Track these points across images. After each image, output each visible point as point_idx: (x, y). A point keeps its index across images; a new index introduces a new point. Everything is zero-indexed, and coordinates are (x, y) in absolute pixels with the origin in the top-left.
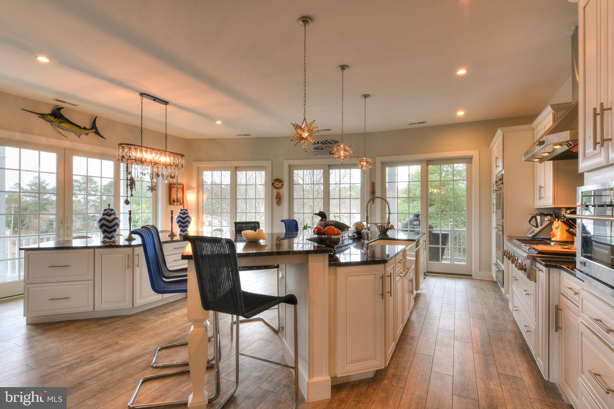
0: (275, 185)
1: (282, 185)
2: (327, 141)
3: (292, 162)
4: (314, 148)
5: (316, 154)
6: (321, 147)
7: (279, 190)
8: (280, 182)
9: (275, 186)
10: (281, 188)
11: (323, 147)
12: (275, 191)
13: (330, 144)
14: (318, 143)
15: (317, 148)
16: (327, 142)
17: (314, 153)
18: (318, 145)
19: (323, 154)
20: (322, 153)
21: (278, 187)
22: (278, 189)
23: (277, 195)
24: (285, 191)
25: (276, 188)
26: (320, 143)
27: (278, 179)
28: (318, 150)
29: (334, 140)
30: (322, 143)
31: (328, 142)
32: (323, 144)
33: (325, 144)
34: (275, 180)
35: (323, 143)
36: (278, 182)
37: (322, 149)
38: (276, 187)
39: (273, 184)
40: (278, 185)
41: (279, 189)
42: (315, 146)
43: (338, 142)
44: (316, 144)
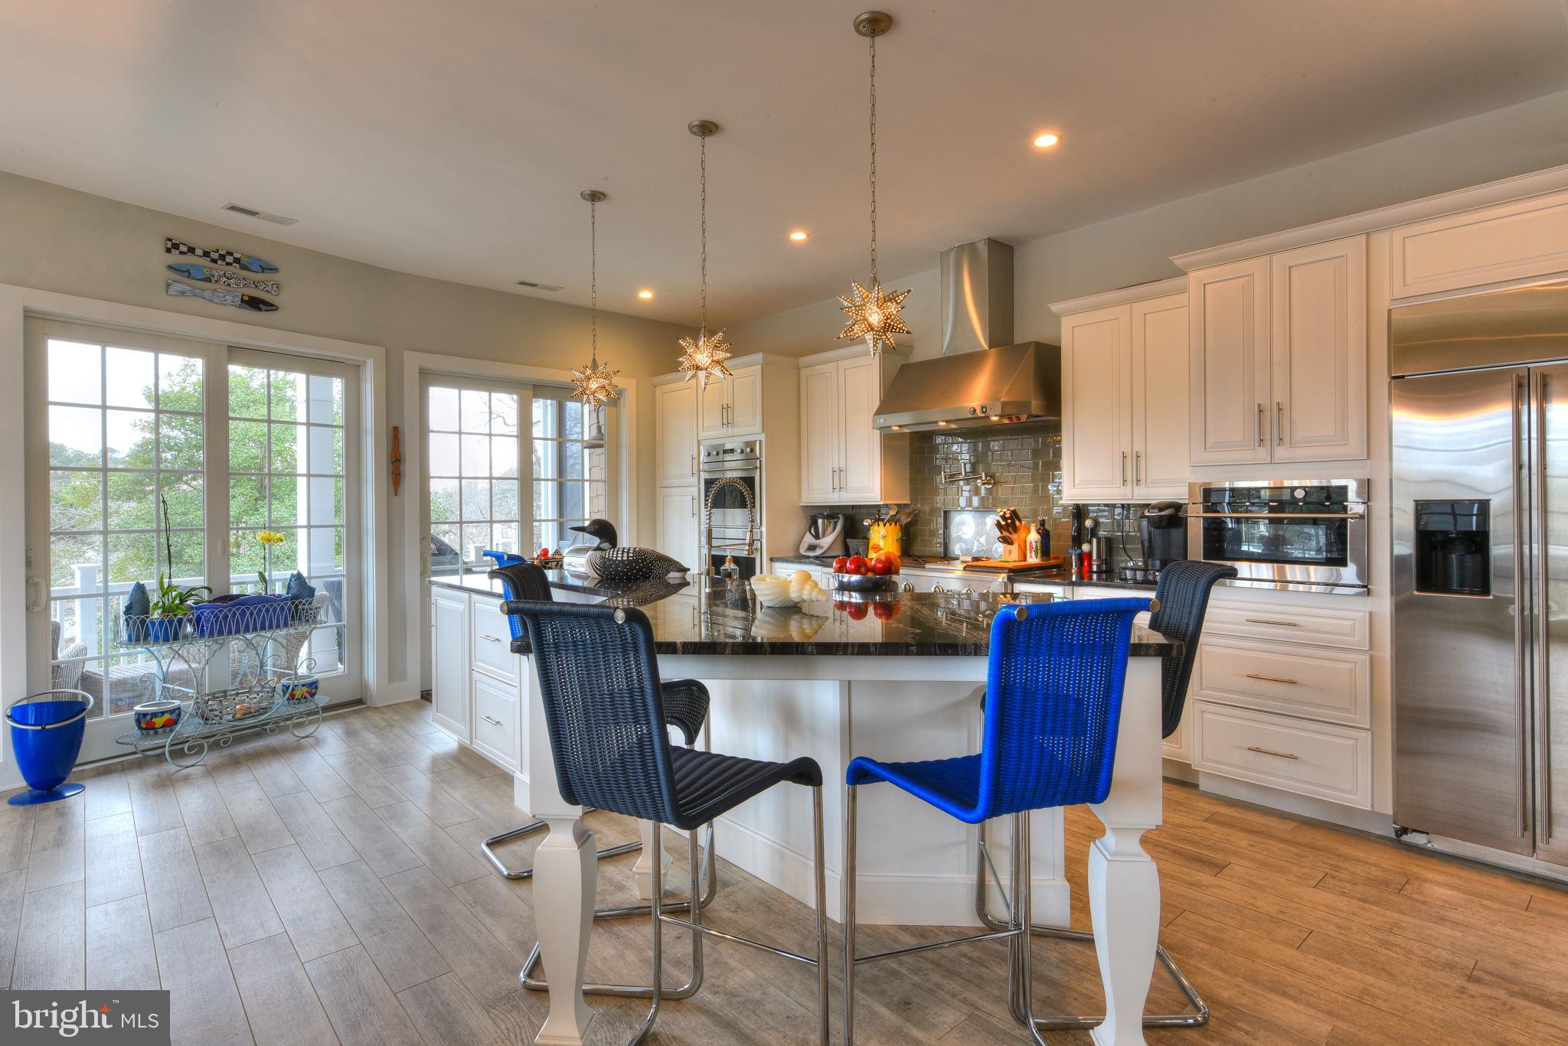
2: (230, 254)
4: (170, 267)
5: (183, 293)
6: (207, 274)
11: (216, 274)
13: (244, 267)
14: (192, 250)
15: (188, 271)
16: (229, 259)
17: (168, 286)
18: (189, 259)
19: (212, 301)
20: (208, 294)
26: (199, 252)
28: (188, 277)
29: (259, 260)
30: (206, 254)
31: (237, 261)
32: (214, 261)
33: (219, 262)
35: (215, 256)
37: (208, 280)
42: (175, 258)
43: (275, 270)
44: (181, 253)
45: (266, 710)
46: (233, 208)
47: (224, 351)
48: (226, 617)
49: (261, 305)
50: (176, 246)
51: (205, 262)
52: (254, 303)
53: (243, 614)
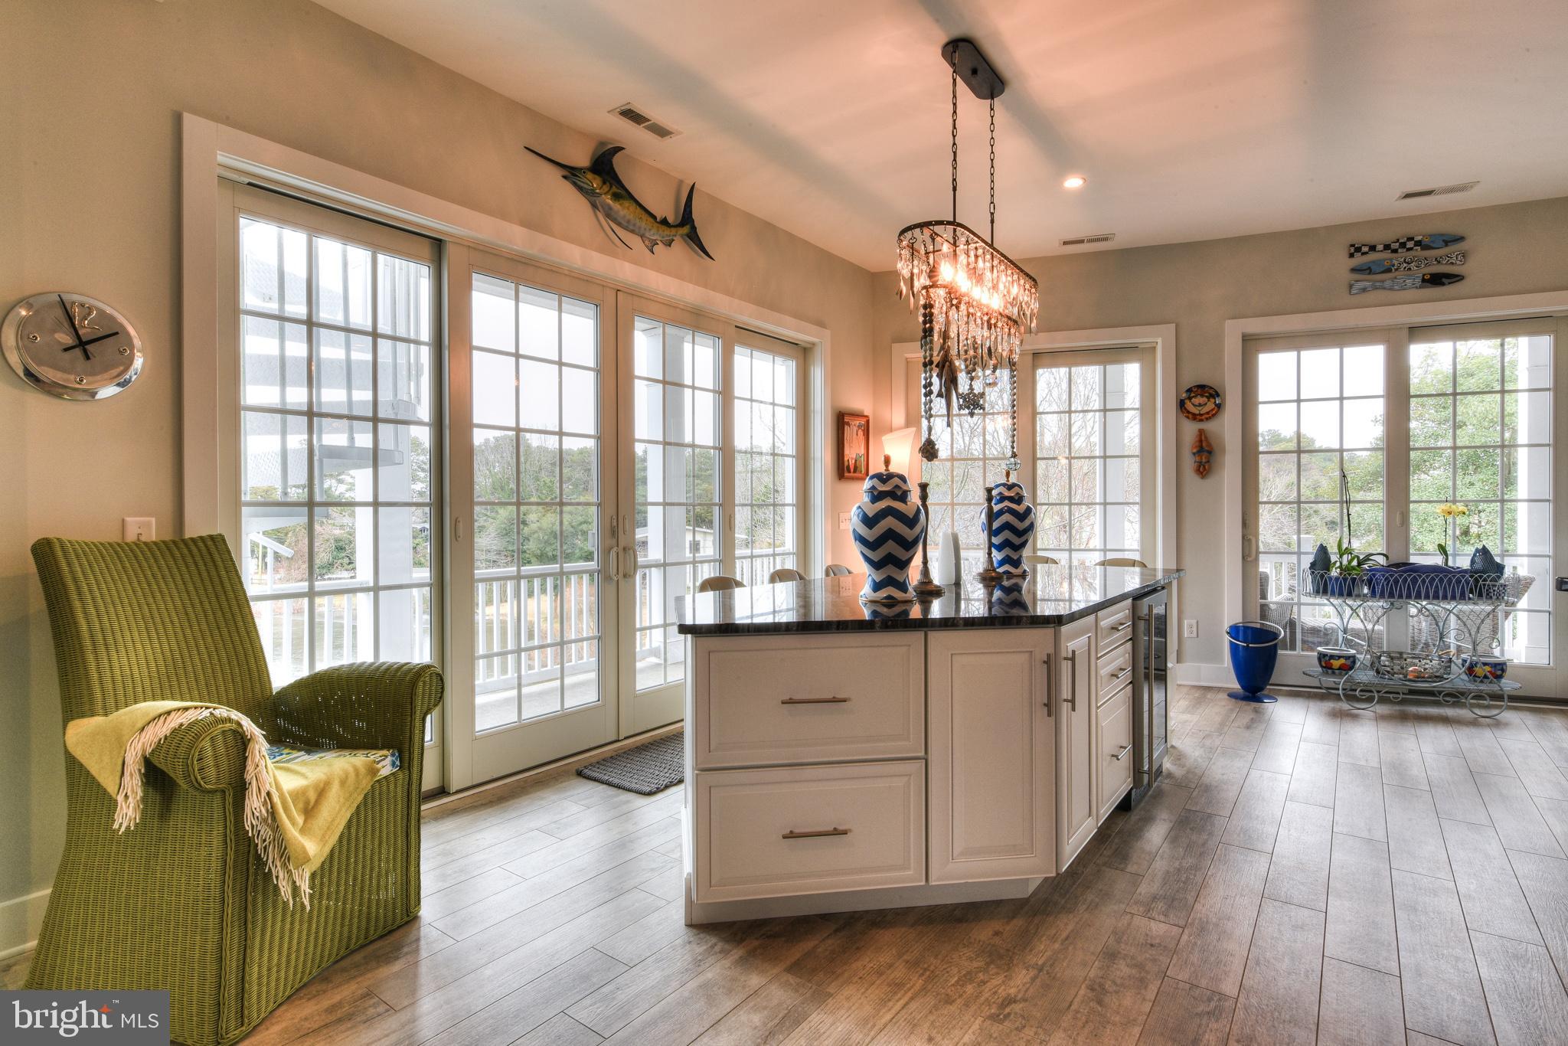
0: (1189, 405)
1: (1219, 406)
2: (1411, 239)
3: (1255, 326)
4: (1354, 270)
5: (1364, 290)
6: (1387, 264)
7: (1205, 426)
8: (1208, 398)
9: (1188, 412)
10: (1211, 415)
11: (1396, 263)
12: (1191, 429)
13: (1426, 247)
14: (1373, 248)
15: (1370, 268)
16: (1410, 244)
17: (1351, 286)
18: (1373, 256)
19: (1391, 289)
20: (1388, 284)
21: (1201, 415)
22: (1201, 420)
23: (1201, 441)
24: (1227, 428)
25: (1195, 417)
26: (1380, 247)
27: (1202, 387)
28: (1369, 274)
29: (1442, 235)
30: (1387, 247)
31: (1418, 243)
32: (1395, 251)
33: (1400, 250)
34: (1189, 390)
35: (1395, 246)
36: (1202, 396)
37: (1389, 270)
38: (1194, 415)
39: (1181, 404)
40: (1200, 405)
41: (1207, 419)
42: (1359, 260)
43: (1461, 239)
44: (1363, 254)
45: (1440, 678)
46: (1408, 196)
47: (1405, 332)
48: (1396, 582)
49: (1444, 280)
50: (1358, 250)
51: (1387, 255)
52: (1436, 280)
53: (1414, 580)
